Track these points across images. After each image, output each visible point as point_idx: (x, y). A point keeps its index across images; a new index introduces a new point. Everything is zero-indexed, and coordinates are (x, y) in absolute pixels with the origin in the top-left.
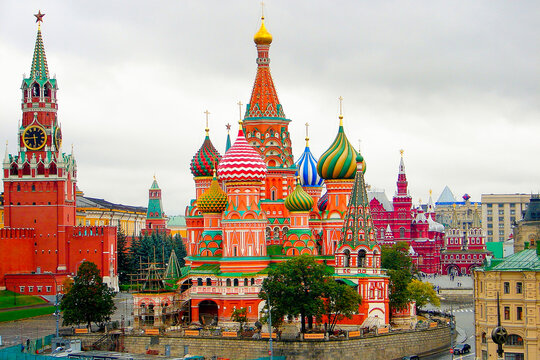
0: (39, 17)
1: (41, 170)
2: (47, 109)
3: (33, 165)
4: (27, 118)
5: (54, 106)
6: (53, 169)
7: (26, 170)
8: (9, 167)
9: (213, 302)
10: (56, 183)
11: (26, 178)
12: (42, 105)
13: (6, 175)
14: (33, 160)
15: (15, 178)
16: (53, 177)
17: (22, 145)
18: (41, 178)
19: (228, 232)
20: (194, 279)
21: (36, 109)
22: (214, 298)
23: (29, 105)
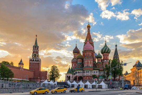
0: (36, 36)
1: (36, 61)
2: (37, 51)
3: (35, 60)
4: (34, 52)
5: (38, 50)
6: (38, 61)
7: (33, 61)
8: (30, 60)
9: (82, 77)
10: (38, 63)
11: (33, 62)
12: (36, 50)
13: (30, 61)
14: (35, 59)
15: (31, 62)
16: (38, 62)
17: (32, 57)
18: (36, 62)
19: (86, 61)
20: (78, 72)
21: (35, 51)
22: (82, 76)
23: (34, 50)
